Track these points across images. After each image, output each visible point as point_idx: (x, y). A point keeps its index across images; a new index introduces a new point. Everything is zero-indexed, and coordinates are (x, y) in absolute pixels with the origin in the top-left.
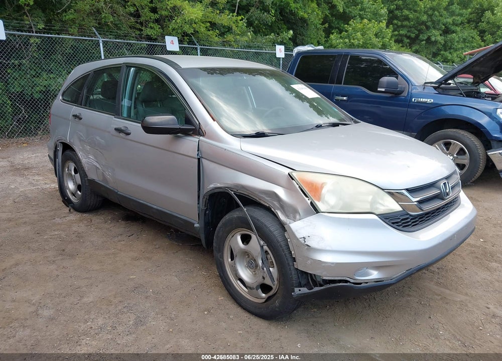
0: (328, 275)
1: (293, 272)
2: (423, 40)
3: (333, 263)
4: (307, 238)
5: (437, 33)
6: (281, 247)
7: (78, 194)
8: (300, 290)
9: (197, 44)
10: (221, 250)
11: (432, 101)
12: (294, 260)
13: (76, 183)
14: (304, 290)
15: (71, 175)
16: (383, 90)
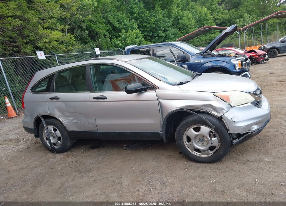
0: (243, 131)
1: (228, 135)
2: (156, 37)
3: (245, 126)
4: (232, 118)
5: (161, 32)
6: (220, 126)
7: (59, 143)
8: (235, 141)
9: (54, 54)
10: (182, 139)
11: (203, 61)
12: (228, 130)
13: (57, 136)
14: (237, 140)
15: (52, 133)
16: (180, 60)
